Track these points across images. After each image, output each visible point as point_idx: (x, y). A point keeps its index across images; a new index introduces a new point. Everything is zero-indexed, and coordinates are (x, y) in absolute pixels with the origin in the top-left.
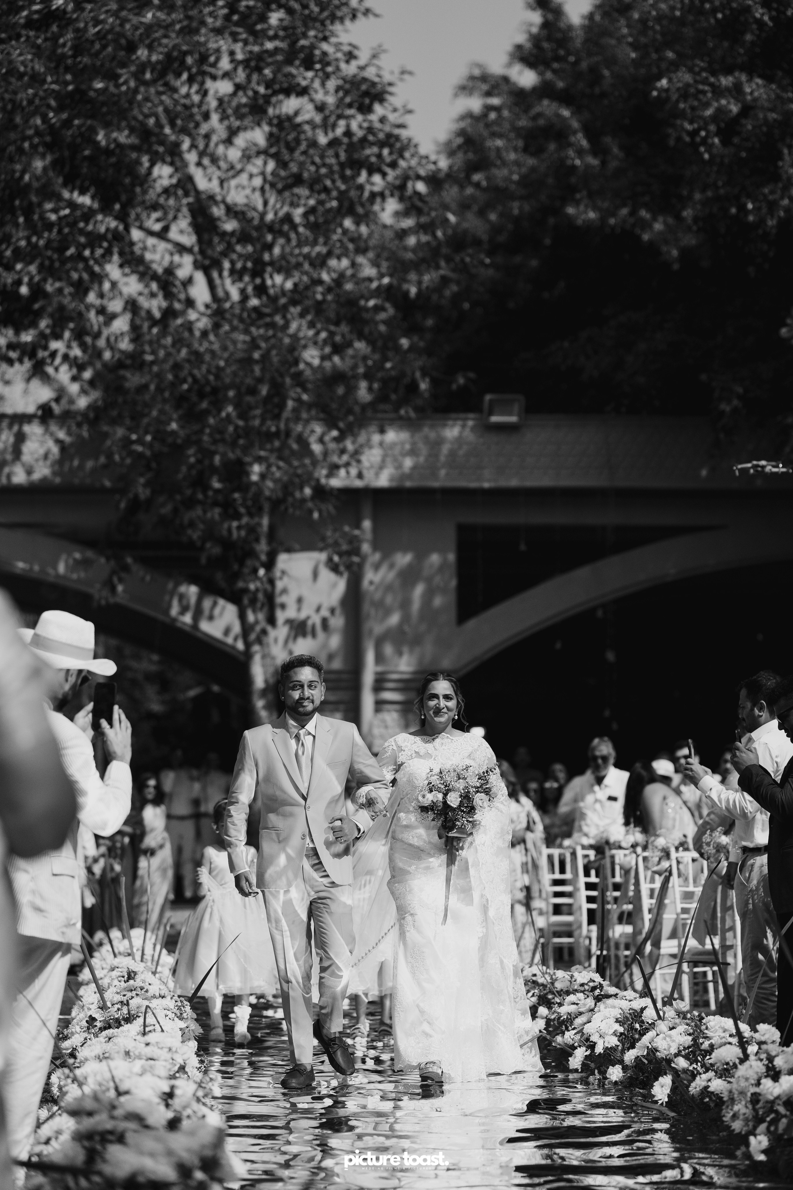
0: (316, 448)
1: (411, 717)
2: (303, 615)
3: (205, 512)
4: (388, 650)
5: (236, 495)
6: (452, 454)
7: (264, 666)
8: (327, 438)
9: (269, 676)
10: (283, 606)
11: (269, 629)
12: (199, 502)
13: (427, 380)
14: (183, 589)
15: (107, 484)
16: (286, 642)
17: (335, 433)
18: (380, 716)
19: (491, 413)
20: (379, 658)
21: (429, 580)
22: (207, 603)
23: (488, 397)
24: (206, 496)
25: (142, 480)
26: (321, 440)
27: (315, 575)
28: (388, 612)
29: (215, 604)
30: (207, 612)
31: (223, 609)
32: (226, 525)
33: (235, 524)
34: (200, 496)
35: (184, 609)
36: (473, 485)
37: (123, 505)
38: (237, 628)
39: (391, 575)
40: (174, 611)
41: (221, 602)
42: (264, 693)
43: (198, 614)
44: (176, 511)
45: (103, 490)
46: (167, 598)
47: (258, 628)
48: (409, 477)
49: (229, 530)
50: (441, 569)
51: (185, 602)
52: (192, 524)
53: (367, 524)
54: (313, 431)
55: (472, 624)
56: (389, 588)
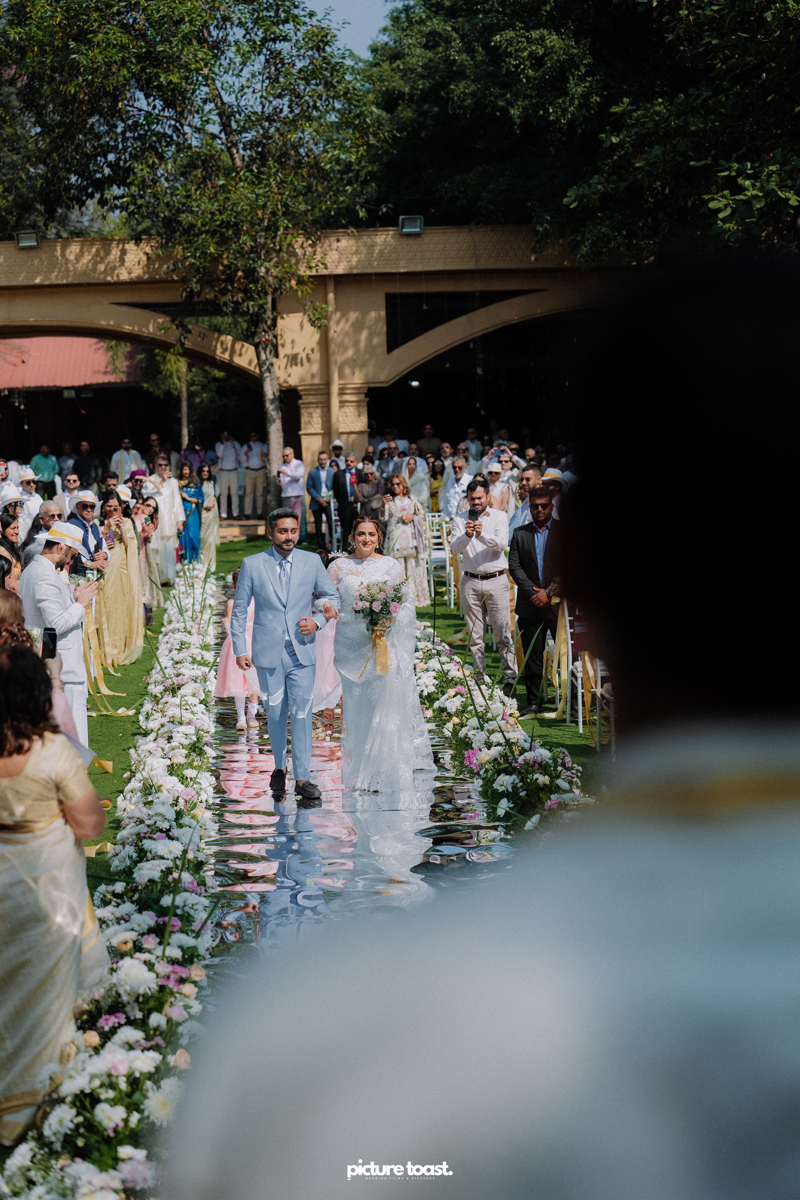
0: (299, 251)
1: (361, 410)
2: (295, 351)
3: (233, 297)
4: (347, 371)
5: (251, 286)
6: (381, 252)
7: (271, 385)
8: (305, 245)
9: (275, 391)
10: (283, 345)
11: (274, 360)
12: (229, 291)
13: (364, 210)
14: (223, 338)
15: (176, 278)
16: (286, 368)
17: (310, 242)
18: (342, 410)
19: (403, 227)
20: (341, 376)
21: (370, 328)
22: (238, 346)
23: (401, 217)
24: (233, 287)
25: (195, 280)
26: (302, 247)
27: (302, 327)
28: (346, 349)
29: (243, 346)
30: (238, 352)
31: (248, 349)
32: (246, 304)
33: (252, 303)
34: (230, 287)
35: (224, 350)
36: (394, 271)
37: (184, 295)
38: (255, 361)
39: (348, 325)
40: (219, 352)
41: (246, 345)
42: (272, 401)
43: (233, 352)
44: (216, 296)
45: (173, 281)
46: (214, 343)
47: (268, 363)
48: (356, 267)
49: (248, 308)
50: (377, 321)
51: (224, 346)
52: (225, 304)
53: (331, 296)
54: (297, 241)
55: (396, 352)
56: (346, 334)
